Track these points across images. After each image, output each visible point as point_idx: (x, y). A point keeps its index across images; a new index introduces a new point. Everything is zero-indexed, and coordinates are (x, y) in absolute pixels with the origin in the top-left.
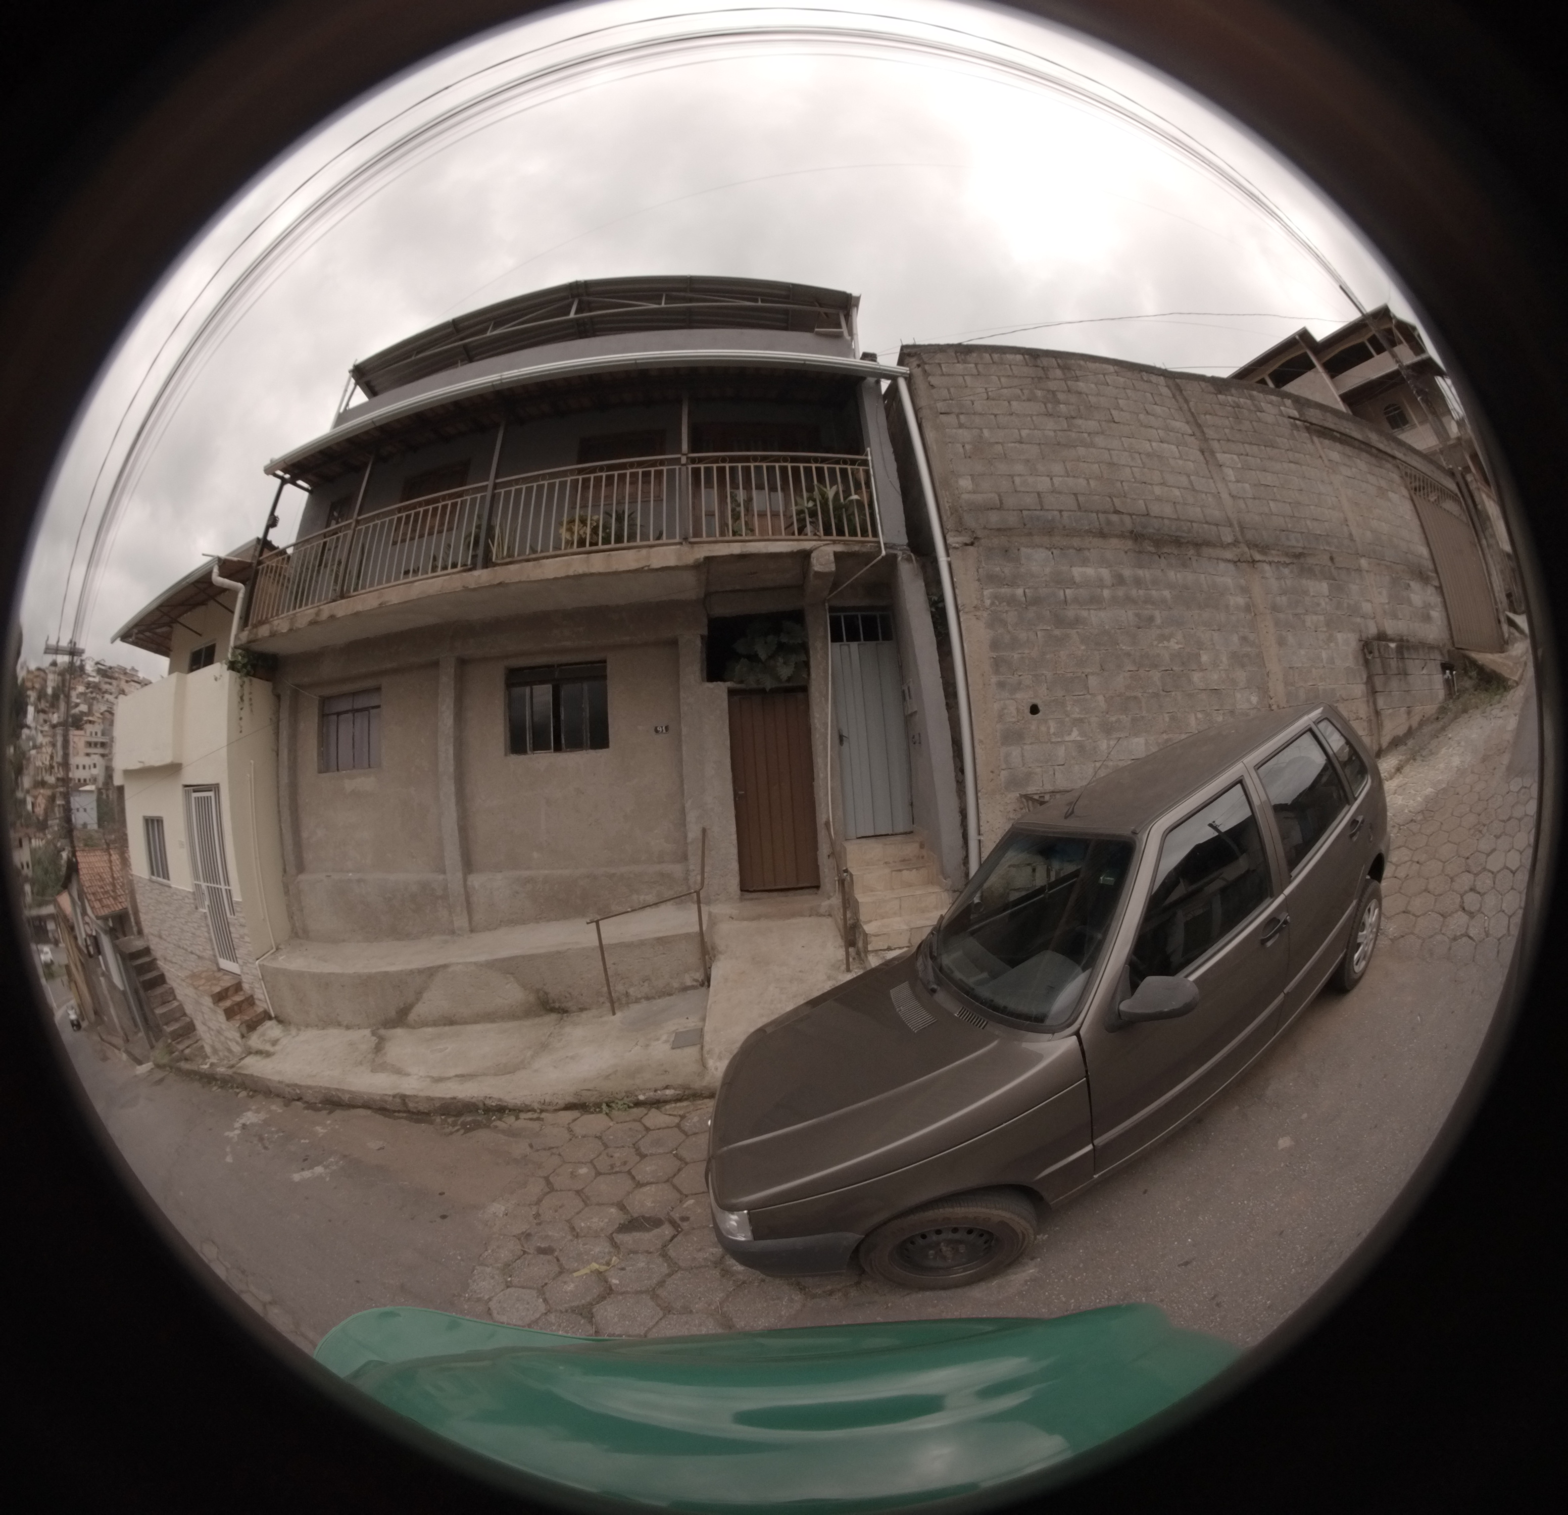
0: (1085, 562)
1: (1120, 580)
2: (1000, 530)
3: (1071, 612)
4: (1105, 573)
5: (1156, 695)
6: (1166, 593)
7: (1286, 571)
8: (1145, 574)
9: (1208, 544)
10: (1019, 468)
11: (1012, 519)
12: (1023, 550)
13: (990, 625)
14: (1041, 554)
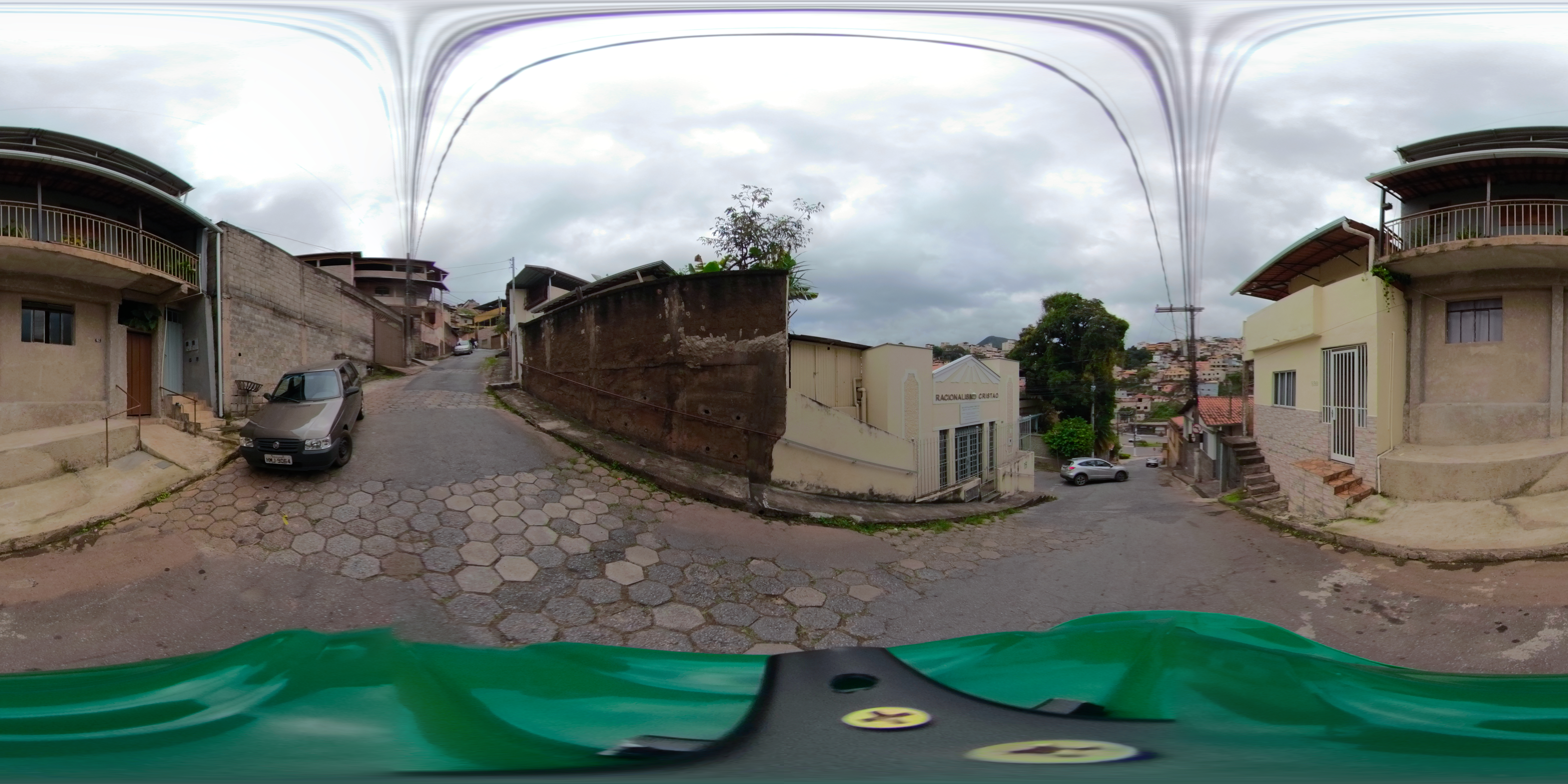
0: (259, 314)
1: (267, 322)
2: (239, 297)
3: (253, 328)
4: (264, 319)
5: (271, 357)
6: (279, 329)
7: (315, 331)
8: (273, 321)
9: (293, 317)
10: (248, 279)
11: (242, 295)
12: (243, 305)
13: (231, 326)
14: (248, 308)
